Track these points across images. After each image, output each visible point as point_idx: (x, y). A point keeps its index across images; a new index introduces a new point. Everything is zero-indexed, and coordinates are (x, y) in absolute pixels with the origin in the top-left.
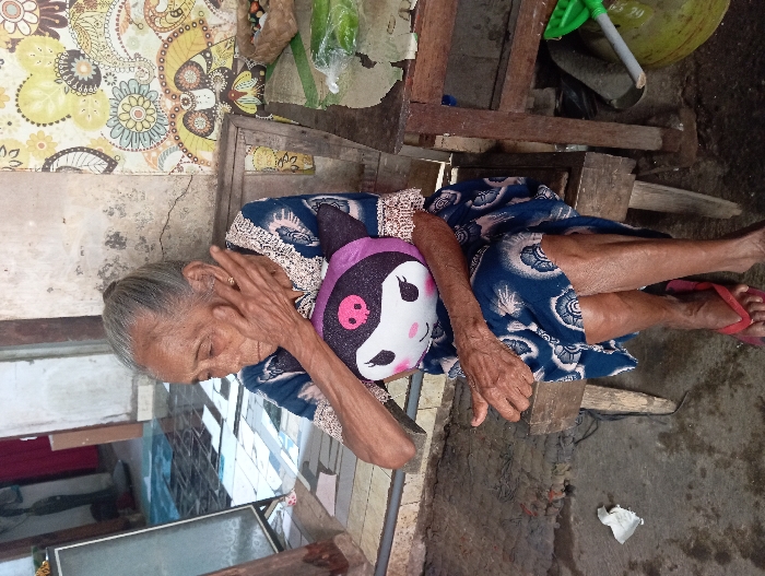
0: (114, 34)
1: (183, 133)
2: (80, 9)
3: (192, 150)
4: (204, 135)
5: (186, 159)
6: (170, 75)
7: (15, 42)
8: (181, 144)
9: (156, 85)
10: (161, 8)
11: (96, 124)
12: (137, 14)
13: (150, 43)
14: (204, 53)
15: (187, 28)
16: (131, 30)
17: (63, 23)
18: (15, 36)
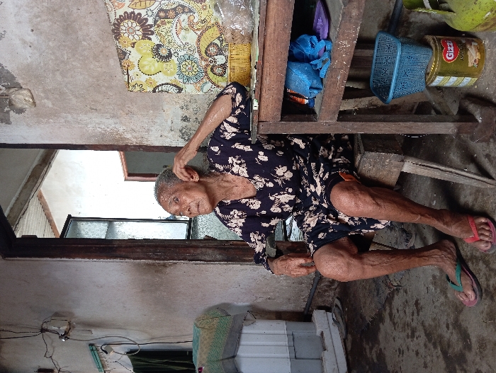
0: (175, 35)
1: (211, 75)
2: (159, 26)
3: (216, 83)
4: (222, 76)
5: (214, 86)
6: (203, 50)
7: (134, 44)
8: (210, 80)
9: (197, 55)
10: (195, 21)
11: (172, 74)
12: (184, 24)
13: (192, 37)
14: (219, 38)
15: (210, 27)
16: (183, 32)
17: (152, 33)
18: (134, 41)
